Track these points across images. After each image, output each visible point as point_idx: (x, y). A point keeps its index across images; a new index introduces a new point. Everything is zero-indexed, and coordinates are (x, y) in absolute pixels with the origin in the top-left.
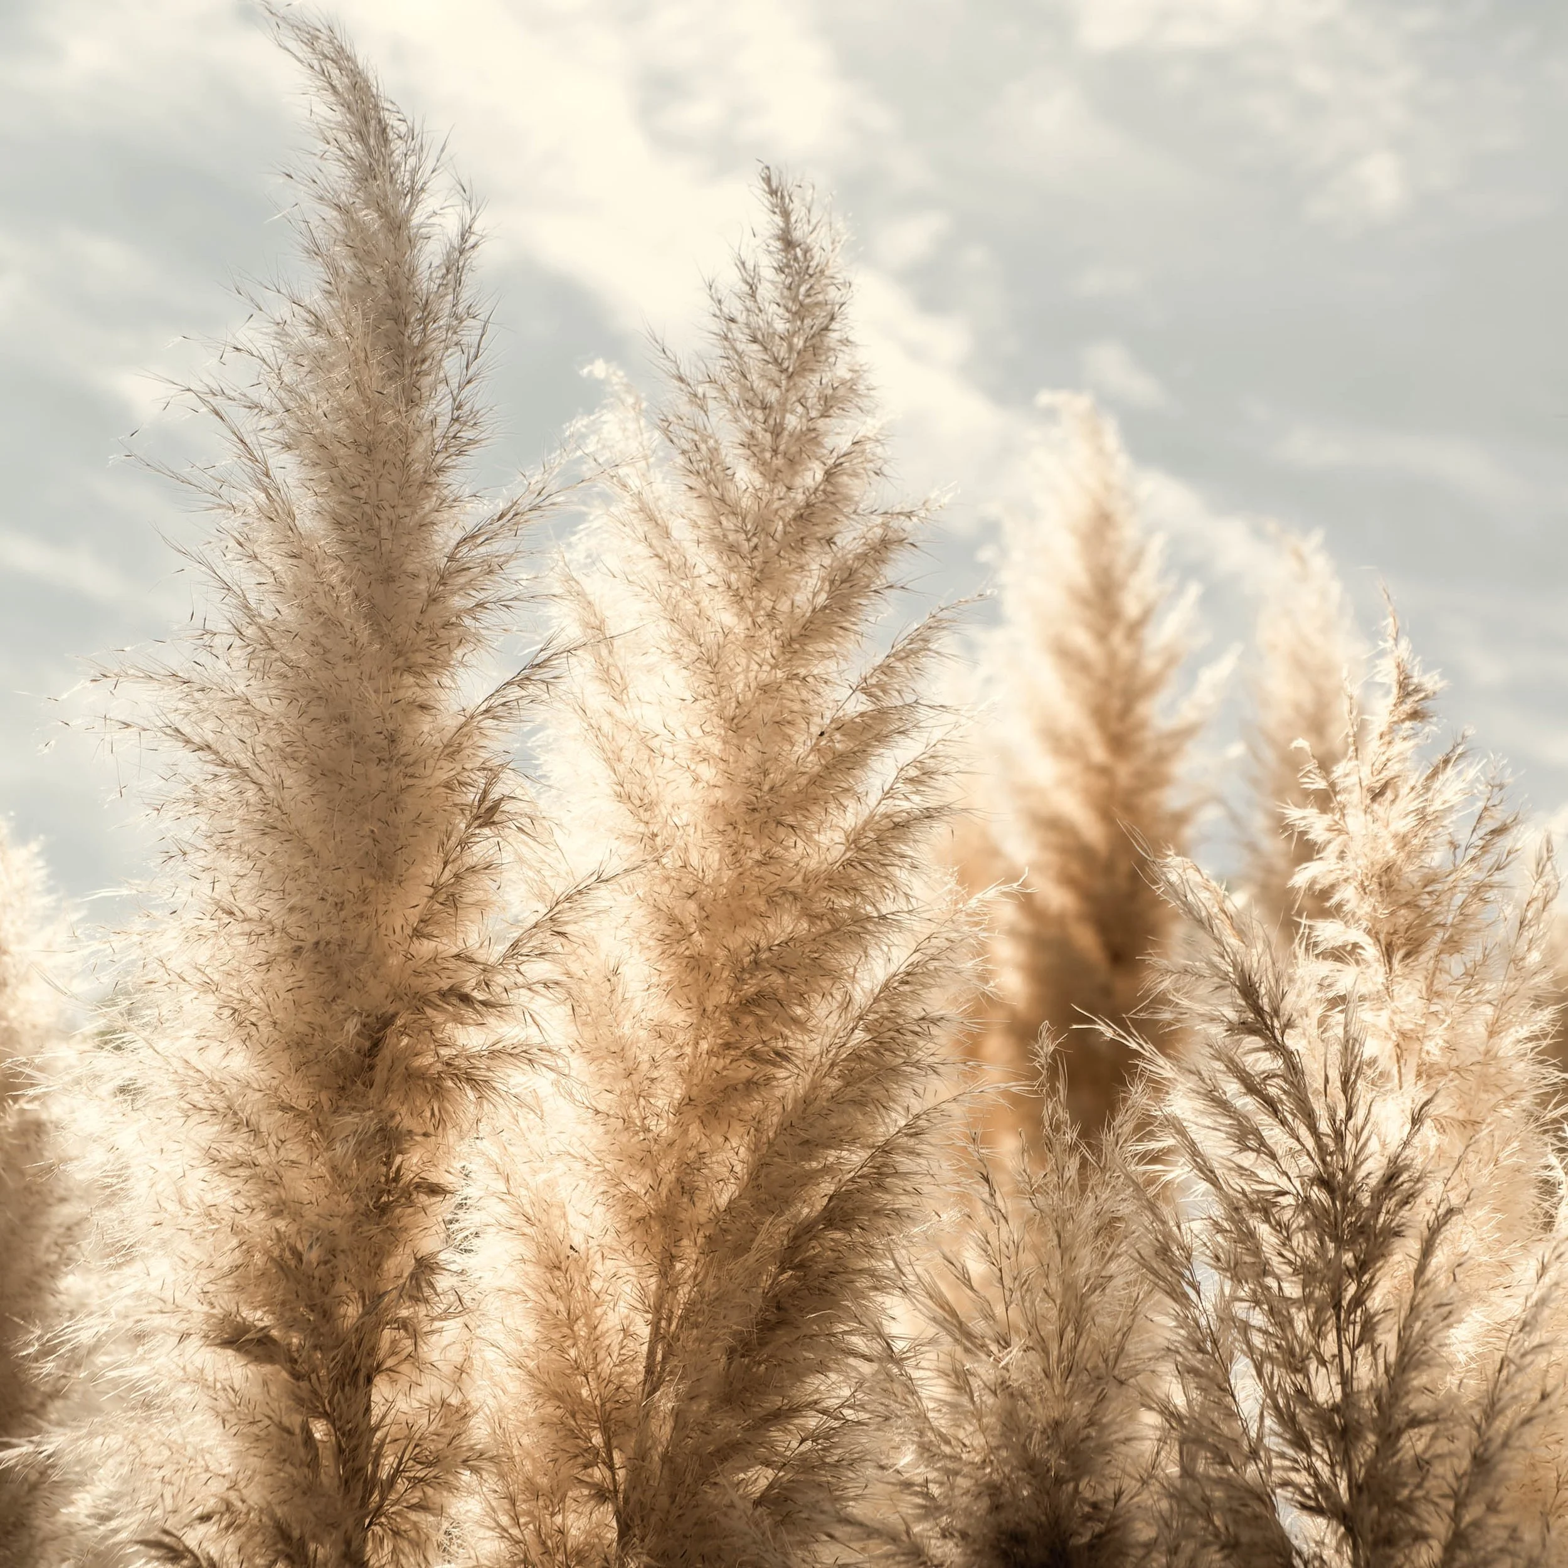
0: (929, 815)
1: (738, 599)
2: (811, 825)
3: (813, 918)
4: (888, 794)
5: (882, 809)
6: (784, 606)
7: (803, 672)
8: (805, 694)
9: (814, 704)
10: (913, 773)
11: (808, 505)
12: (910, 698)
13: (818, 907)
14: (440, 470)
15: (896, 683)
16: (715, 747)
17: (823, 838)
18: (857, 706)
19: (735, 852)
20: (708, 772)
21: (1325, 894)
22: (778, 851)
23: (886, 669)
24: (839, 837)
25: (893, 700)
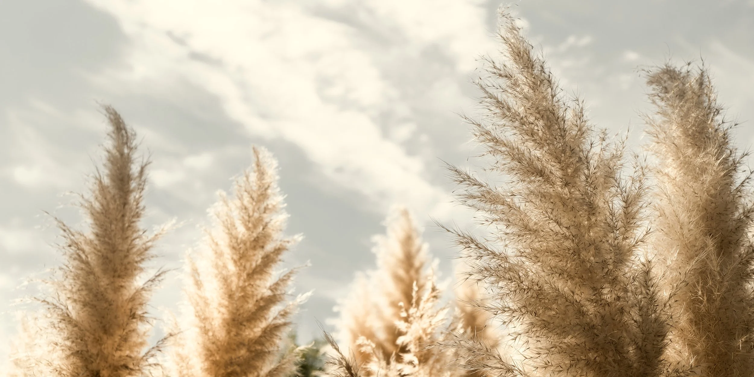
0: (285, 324)
1: (235, 262)
2: (252, 326)
3: (251, 352)
4: (275, 318)
5: (273, 323)
6: (248, 265)
7: (252, 283)
8: (253, 290)
9: (256, 293)
10: (282, 313)
11: (258, 237)
12: (283, 292)
13: (253, 349)
14: (134, 222)
15: (280, 288)
16: (226, 303)
17: (256, 330)
18: (268, 293)
19: (229, 332)
20: (223, 310)
21: (406, 346)
22: (241, 332)
23: (277, 284)
24: (259, 329)
25: (279, 292)
